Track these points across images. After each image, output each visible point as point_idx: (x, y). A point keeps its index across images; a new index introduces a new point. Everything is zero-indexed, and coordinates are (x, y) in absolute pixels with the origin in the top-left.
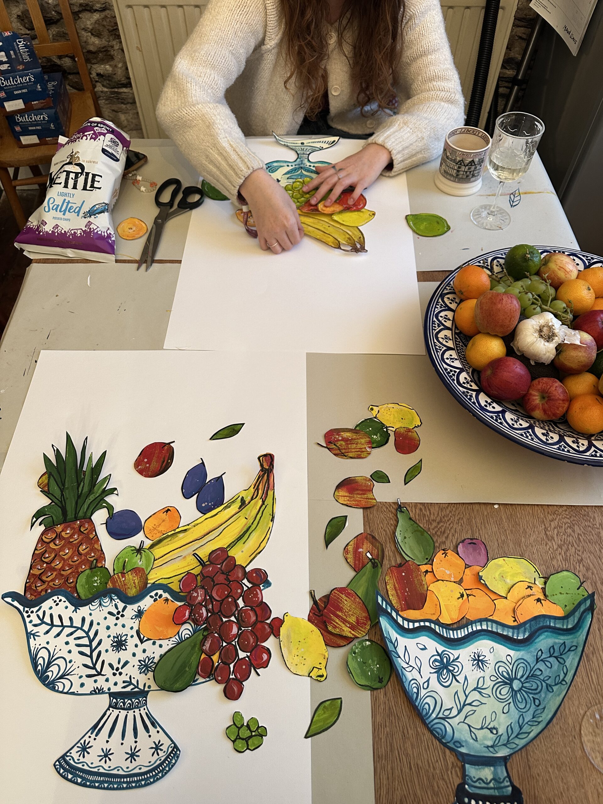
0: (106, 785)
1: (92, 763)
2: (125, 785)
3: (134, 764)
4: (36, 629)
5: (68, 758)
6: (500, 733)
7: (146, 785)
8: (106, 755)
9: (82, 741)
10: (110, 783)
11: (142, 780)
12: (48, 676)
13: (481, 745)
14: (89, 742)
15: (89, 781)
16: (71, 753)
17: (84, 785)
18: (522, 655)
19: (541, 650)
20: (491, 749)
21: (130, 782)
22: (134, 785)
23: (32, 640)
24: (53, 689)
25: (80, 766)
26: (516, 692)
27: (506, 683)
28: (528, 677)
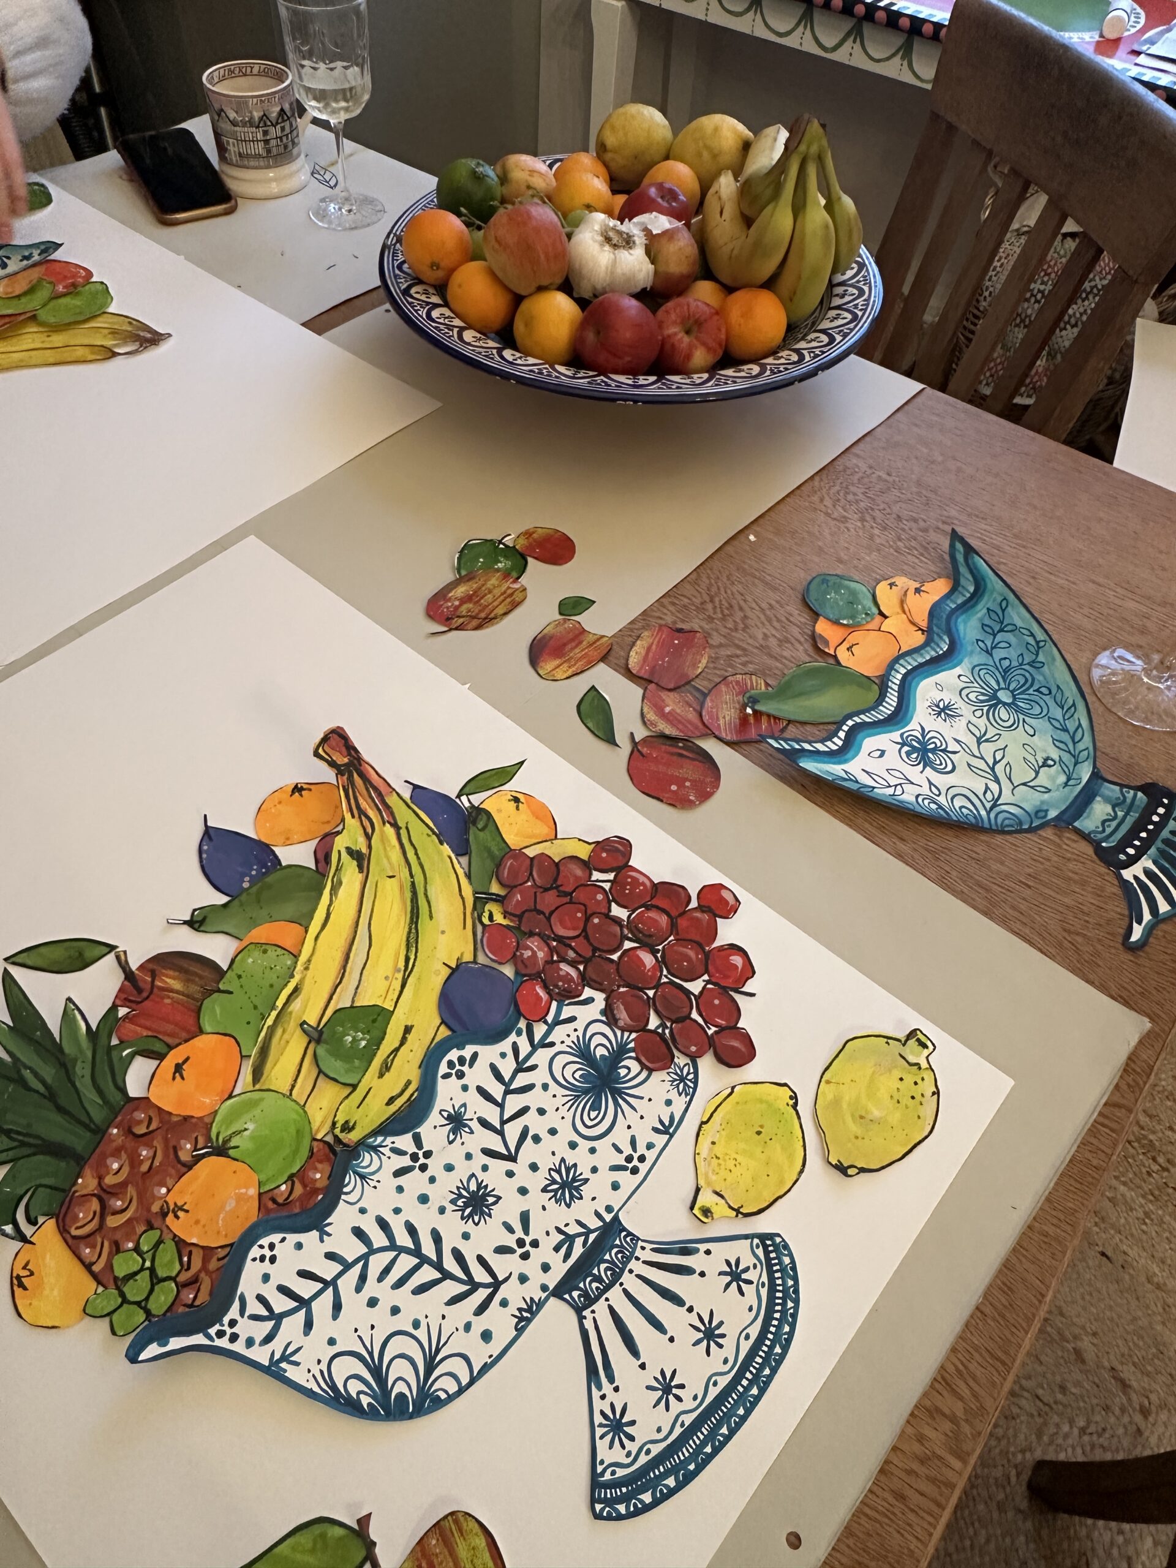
0: (724, 1430)
1: (659, 1430)
2: (755, 1391)
3: (729, 1343)
4: (277, 1346)
5: (607, 1476)
6: (1057, 759)
7: (786, 1348)
8: (667, 1387)
9: (598, 1419)
10: (727, 1416)
11: (771, 1348)
12: (401, 1396)
13: (1058, 789)
14: (612, 1406)
15: (687, 1461)
16: (602, 1462)
17: (690, 1477)
18: (971, 663)
19: (977, 640)
20: (1071, 782)
21: (757, 1376)
22: (767, 1372)
23: (291, 1372)
24: (438, 1404)
25: (643, 1459)
26: (1013, 703)
27: (995, 705)
28: (1003, 677)
